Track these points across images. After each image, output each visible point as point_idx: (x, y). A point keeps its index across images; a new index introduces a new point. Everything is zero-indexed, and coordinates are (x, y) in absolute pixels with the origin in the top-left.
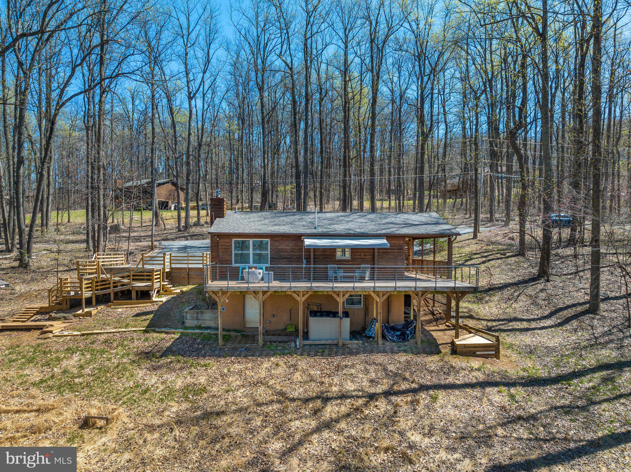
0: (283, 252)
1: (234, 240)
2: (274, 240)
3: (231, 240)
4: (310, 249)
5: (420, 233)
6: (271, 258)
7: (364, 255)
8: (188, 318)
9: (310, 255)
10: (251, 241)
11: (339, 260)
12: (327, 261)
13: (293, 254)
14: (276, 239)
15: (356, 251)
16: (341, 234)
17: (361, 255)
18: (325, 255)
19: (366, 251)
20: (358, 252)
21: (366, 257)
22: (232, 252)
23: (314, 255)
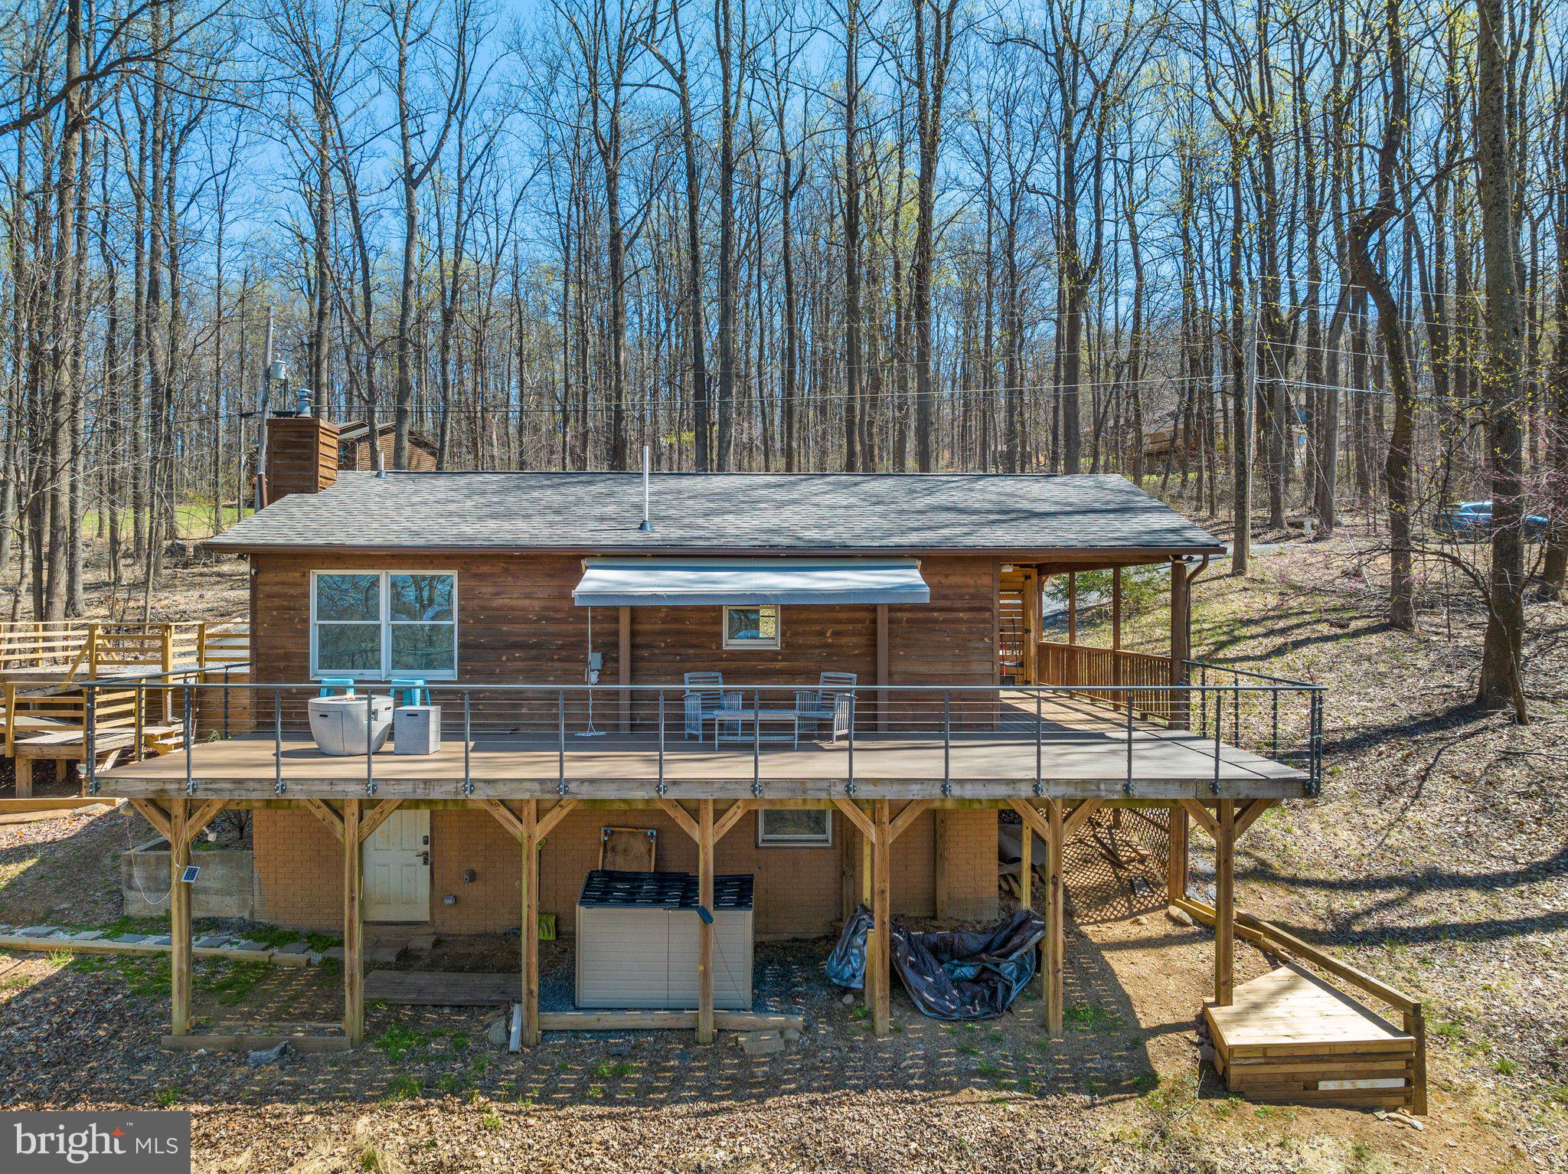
0: (511, 621)
1: (314, 575)
2: (476, 575)
3: (305, 575)
4: (616, 609)
5: (1059, 543)
6: (461, 646)
7: (836, 634)
8: (138, 882)
9: (616, 633)
10: (384, 578)
11: (732, 653)
12: (686, 659)
13: (552, 628)
14: (484, 569)
15: (804, 616)
16: (738, 548)
17: (822, 634)
18: (678, 633)
19: (844, 616)
20: (808, 621)
21: (844, 640)
22: (306, 620)
23: (633, 634)
